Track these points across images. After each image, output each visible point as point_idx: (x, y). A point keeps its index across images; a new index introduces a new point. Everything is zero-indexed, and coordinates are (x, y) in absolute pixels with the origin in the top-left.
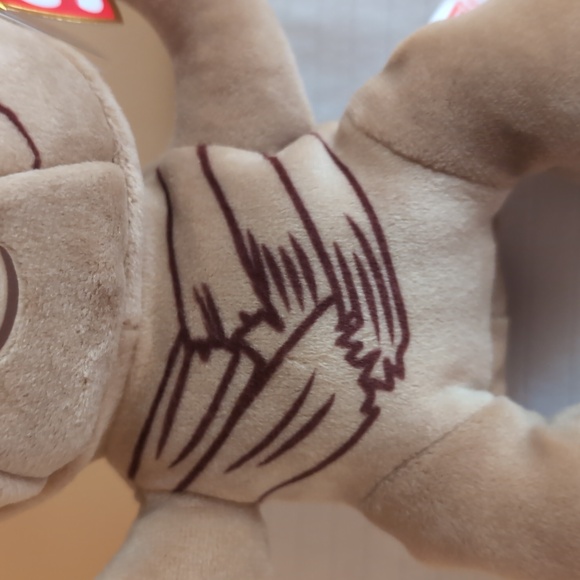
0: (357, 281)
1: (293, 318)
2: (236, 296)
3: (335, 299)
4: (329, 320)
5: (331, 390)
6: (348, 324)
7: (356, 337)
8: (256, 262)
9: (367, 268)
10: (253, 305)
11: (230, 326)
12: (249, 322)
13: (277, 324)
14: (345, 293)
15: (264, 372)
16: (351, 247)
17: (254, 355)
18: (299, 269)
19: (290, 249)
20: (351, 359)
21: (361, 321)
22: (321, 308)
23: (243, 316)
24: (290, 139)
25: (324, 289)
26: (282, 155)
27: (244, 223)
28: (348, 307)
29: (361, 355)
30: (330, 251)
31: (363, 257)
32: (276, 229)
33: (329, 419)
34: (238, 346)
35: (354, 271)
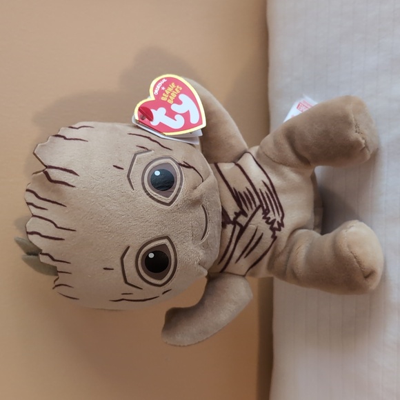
0: (267, 199)
1: (250, 213)
2: (232, 208)
3: (261, 206)
4: (260, 212)
5: (262, 232)
6: (266, 212)
7: (268, 216)
8: (237, 196)
9: (269, 195)
10: (238, 210)
11: (232, 217)
12: (237, 215)
13: (246, 215)
14: (264, 203)
15: (243, 229)
16: (264, 190)
17: (240, 225)
18: (250, 198)
19: (247, 192)
20: (267, 222)
21: (269, 211)
22: (257, 209)
23: (235, 213)
24: (240, 156)
25: (258, 203)
26: (239, 162)
27: (232, 185)
28: (265, 207)
29: (270, 221)
30: (259, 191)
31: (268, 192)
32: (241, 186)
33: (262, 240)
34: (235, 223)
35: (266, 197)
